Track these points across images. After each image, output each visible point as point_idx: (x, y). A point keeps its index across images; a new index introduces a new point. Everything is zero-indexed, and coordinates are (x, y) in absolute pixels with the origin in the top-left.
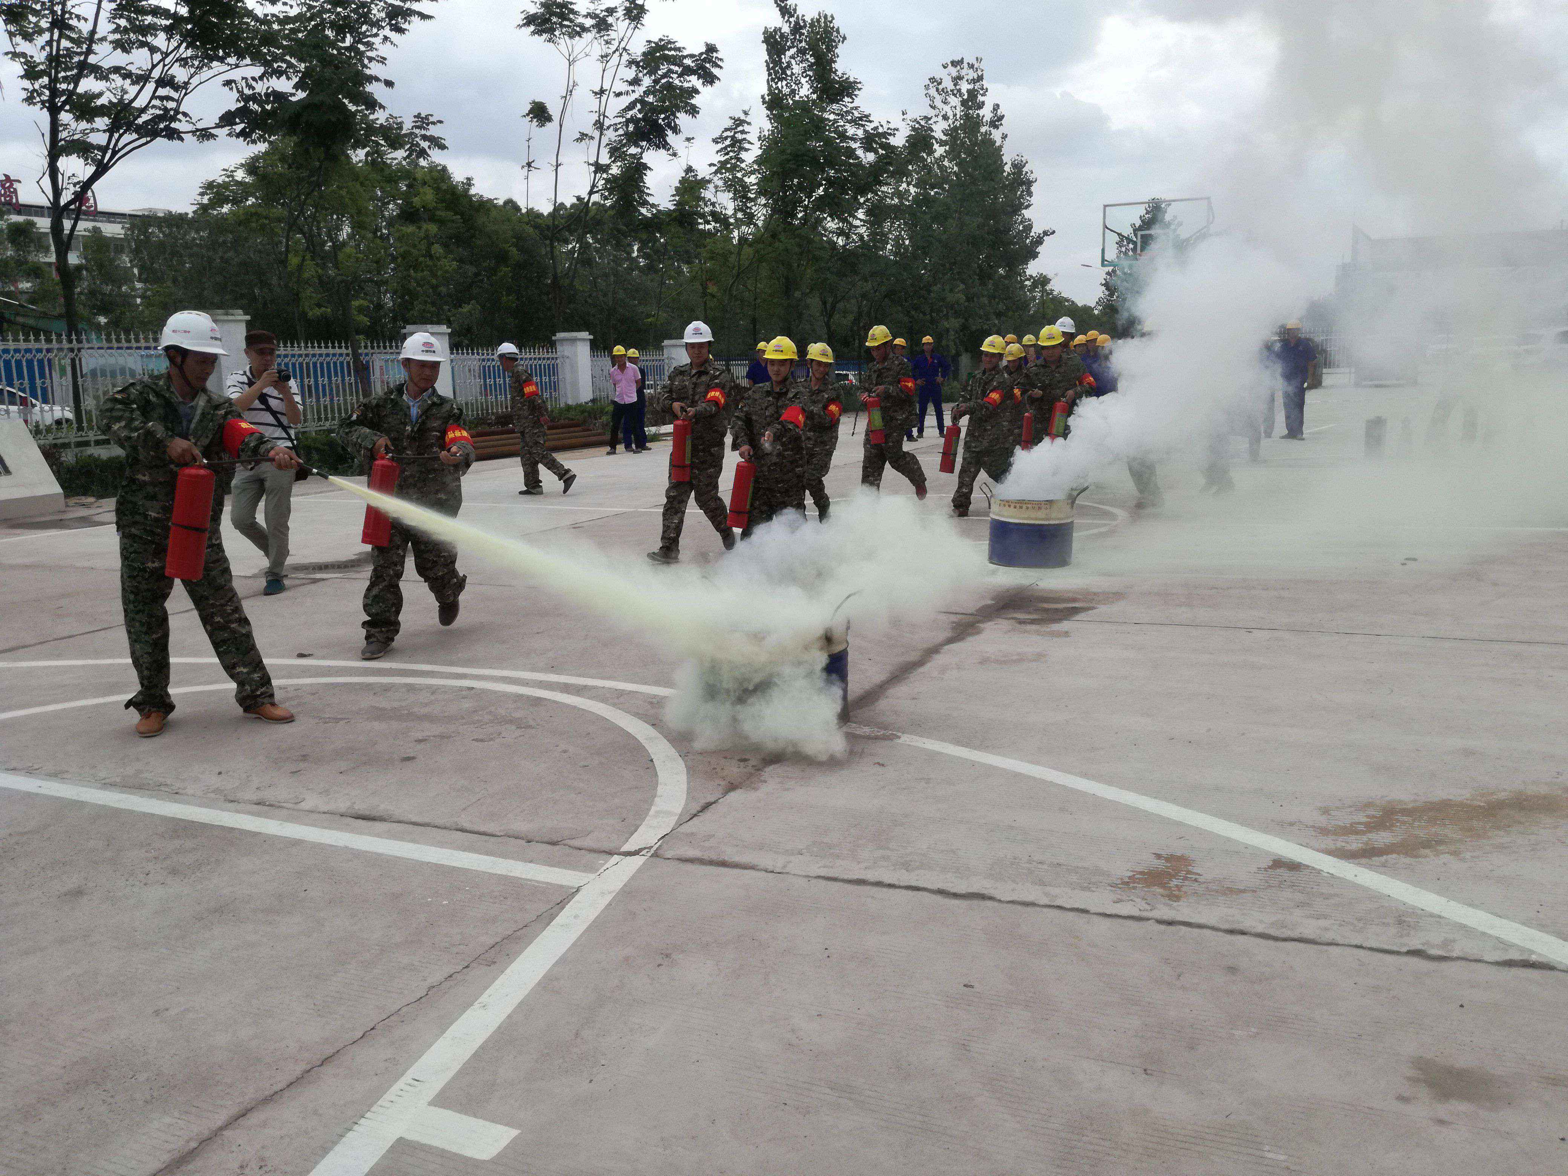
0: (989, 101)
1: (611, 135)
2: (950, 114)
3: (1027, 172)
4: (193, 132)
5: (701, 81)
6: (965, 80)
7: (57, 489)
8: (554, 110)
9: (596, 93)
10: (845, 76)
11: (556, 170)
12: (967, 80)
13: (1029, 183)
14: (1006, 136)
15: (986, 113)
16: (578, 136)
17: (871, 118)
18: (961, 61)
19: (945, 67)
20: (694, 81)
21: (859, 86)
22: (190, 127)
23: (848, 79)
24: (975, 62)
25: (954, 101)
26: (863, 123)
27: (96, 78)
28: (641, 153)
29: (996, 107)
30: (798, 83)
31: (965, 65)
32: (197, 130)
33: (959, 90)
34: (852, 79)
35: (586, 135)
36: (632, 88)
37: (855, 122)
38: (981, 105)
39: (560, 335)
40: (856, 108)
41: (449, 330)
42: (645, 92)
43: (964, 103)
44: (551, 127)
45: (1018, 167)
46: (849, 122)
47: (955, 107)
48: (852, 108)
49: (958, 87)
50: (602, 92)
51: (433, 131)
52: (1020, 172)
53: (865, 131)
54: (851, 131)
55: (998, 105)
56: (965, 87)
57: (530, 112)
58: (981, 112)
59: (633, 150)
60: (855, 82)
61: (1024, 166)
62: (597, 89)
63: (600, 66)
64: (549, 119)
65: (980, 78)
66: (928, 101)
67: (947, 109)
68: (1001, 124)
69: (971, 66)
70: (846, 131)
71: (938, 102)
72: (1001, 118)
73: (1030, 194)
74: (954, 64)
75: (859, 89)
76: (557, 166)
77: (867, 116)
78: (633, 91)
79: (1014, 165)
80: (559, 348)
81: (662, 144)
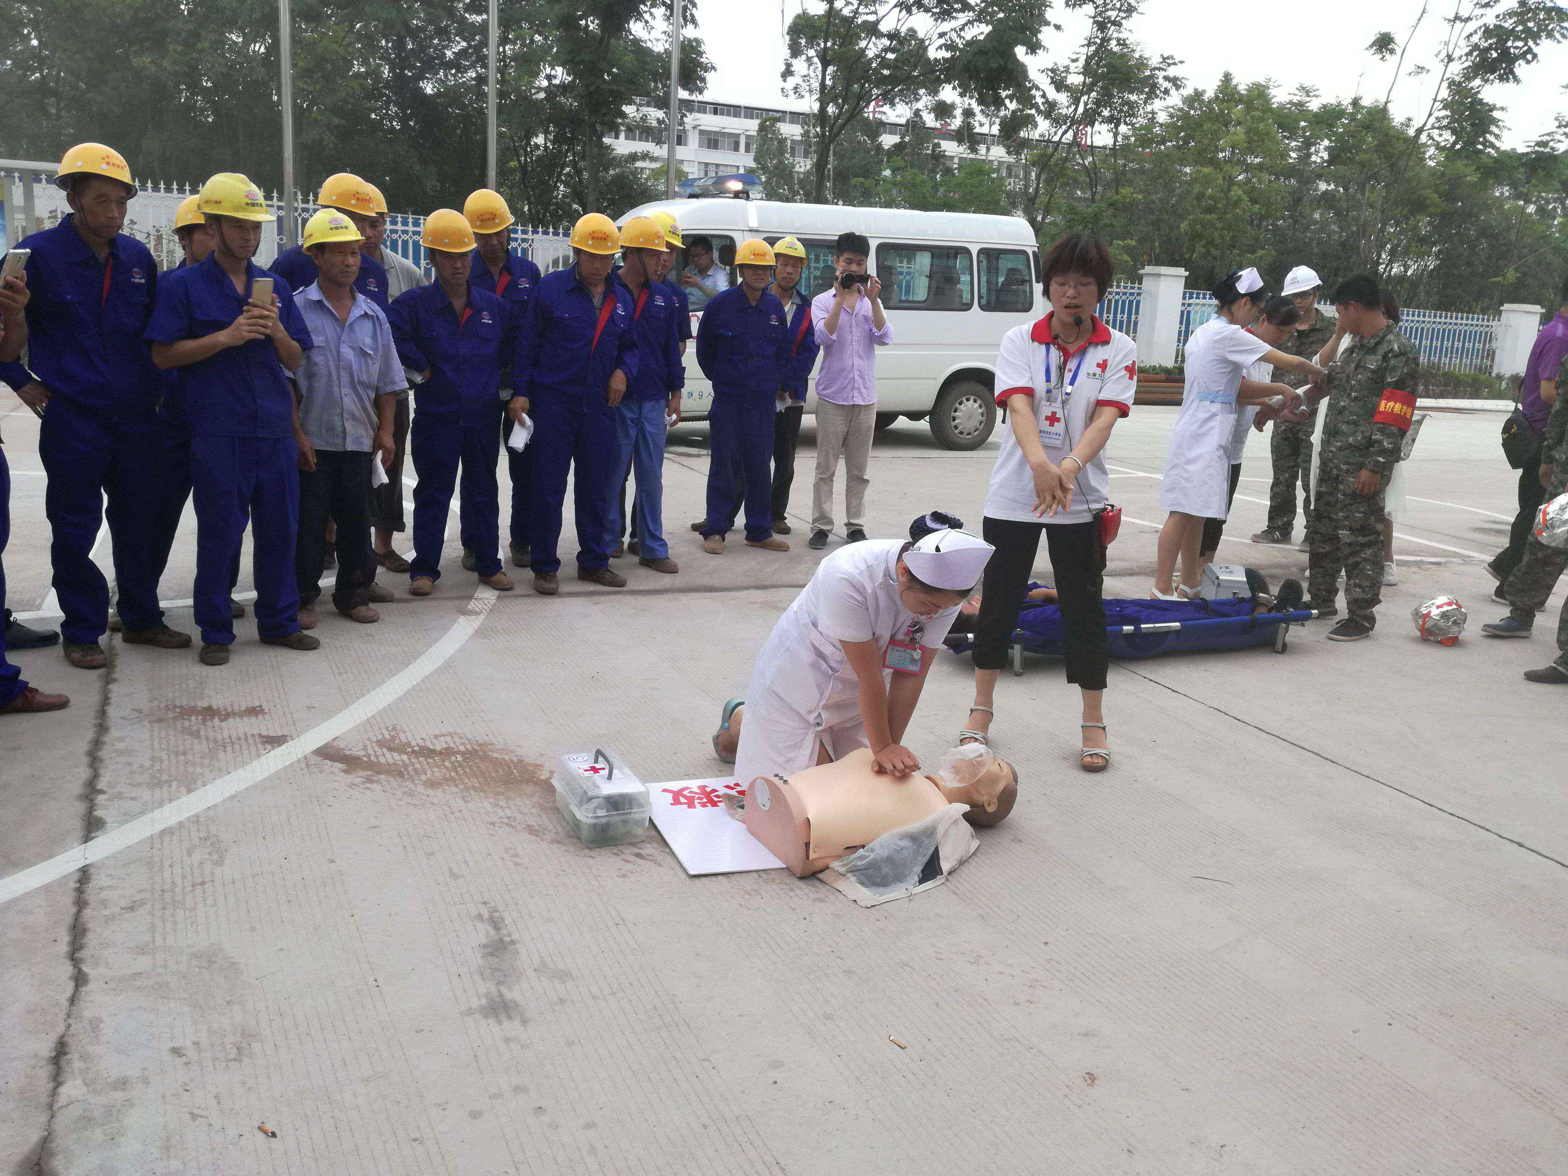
1: (1456, 67)
9: (1450, 21)
16: (1416, 69)
28: (1483, 87)
35: (1423, 68)
41: (1187, 273)
42: (1500, 16)
44: (1392, 60)
50: (1457, 18)
51: (1172, 72)
57: (1374, 43)
59: (1475, 84)
62: (1452, 17)
64: (1391, 51)
78: (1485, 15)
80: (1145, 281)
81: (1509, 76)
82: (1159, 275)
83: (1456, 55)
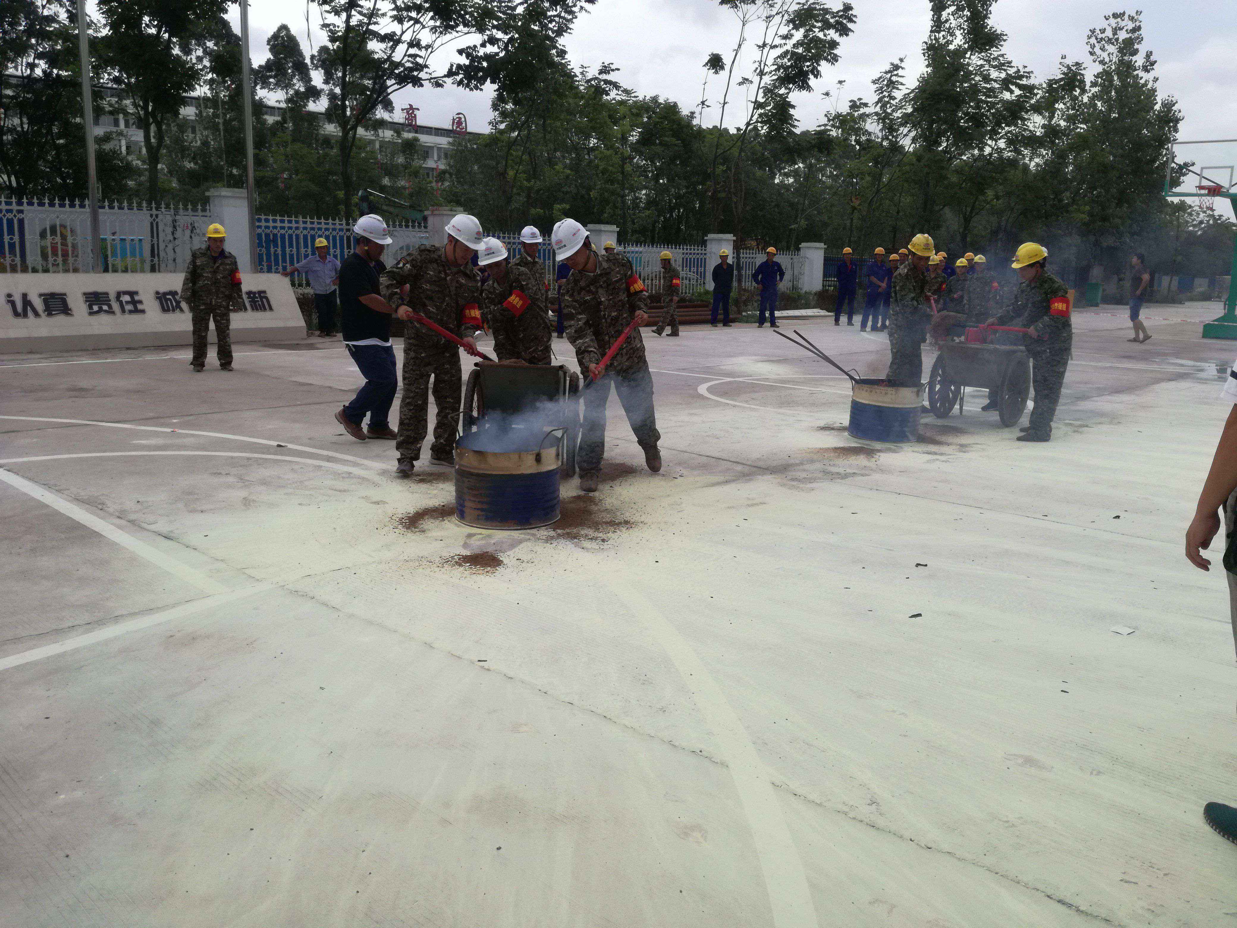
0: (1142, 48)
1: (767, 80)
2: (1107, 60)
3: (1176, 111)
4: (430, 80)
5: (838, 34)
6: (1124, 30)
7: (302, 323)
8: (727, 60)
9: (759, 47)
10: (994, 29)
11: (723, 107)
12: (1127, 30)
13: (1177, 121)
14: (1157, 79)
15: (1139, 60)
16: (741, 80)
17: (1012, 65)
18: (1124, 14)
19: (1107, 19)
20: (832, 34)
21: (1005, 38)
22: (428, 77)
23: (996, 31)
24: (1134, 15)
25: (1112, 49)
26: (1005, 68)
27: (378, 41)
28: (788, 93)
29: (1149, 55)
30: (952, 34)
31: (1126, 17)
32: (431, 78)
33: (1117, 40)
34: (999, 32)
35: (747, 80)
36: (784, 41)
37: (1000, 67)
38: (1135, 52)
39: (711, 236)
40: (1002, 55)
42: (794, 45)
43: (1121, 50)
44: (724, 74)
45: (1168, 106)
46: (994, 67)
47: (1112, 54)
48: (999, 56)
49: (1116, 37)
50: (765, 45)
52: (1169, 110)
53: (1007, 74)
54: (994, 74)
55: (1151, 52)
56: (1123, 35)
57: (709, 61)
58: (1134, 58)
59: (783, 91)
60: (1001, 34)
61: (1174, 105)
62: (761, 44)
63: (764, 24)
64: (722, 68)
65: (1139, 28)
66: (1088, 48)
67: (1105, 55)
68: (1153, 69)
69: (1132, 19)
70: (989, 75)
71: (1097, 50)
72: (1153, 64)
73: (1176, 131)
74: (1115, 16)
75: (1005, 41)
76: (725, 103)
77: (1010, 62)
78: (785, 44)
79: (1164, 105)
80: (709, 246)
81: (805, 86)
82: (601, 231)
83: (767, 69)
